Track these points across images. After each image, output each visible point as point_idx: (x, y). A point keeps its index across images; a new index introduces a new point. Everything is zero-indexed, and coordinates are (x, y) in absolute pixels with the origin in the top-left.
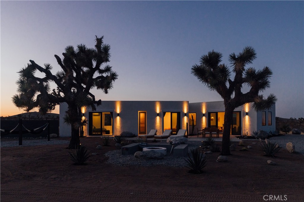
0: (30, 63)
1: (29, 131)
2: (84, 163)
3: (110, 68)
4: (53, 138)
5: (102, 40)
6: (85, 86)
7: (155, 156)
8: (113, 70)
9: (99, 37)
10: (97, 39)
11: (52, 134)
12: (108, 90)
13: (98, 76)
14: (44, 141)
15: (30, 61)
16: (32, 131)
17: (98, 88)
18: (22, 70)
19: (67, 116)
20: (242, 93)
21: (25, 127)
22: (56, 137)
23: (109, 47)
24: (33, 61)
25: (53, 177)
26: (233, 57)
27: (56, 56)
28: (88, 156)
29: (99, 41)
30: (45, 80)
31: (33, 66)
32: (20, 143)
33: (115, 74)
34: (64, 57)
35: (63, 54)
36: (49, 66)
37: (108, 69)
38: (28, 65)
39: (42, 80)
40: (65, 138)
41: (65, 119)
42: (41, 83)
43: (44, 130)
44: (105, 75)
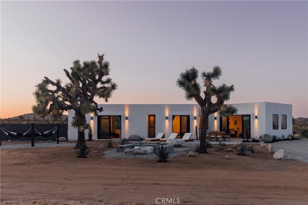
0: (45, 79)
1: (40, 134)
2: (85, 156)
3: (111, 79)
4: (61, 141)
5: (104, 56)
6: (90, 94)
7: (139, 152)
8: (113, 81)
9: (100, 55)
10: (99, 56)
11: (61, 138)
12: (108, 99)
13: (100, 87)
14: (53, 144)
15: (45, 77)
16: (43, 133)
17: (100, 97)
18: (38, 84)
19: (74, 121)
20: (212, 103)
21: (36, 131)
22: (65, 141)
23: (109, 63)
24: (47, 77)
25: (63, 163)
26: (204, 74)
27: (65, 70)
28: (89, 151)
29: (101, 58)
30: (56, 91)
31: (47, 81)
32: (33, 145)
33: (115, 84)
34: (72, 71)
35: (71, 68)
36: (59, 80)
37: (108, 81)
38: (43, 80)
39: (53, 92)
40: (73, 142)
41: (72, 124)
42: (53, 95)
43: (53, 133)
44: (106, 85)
